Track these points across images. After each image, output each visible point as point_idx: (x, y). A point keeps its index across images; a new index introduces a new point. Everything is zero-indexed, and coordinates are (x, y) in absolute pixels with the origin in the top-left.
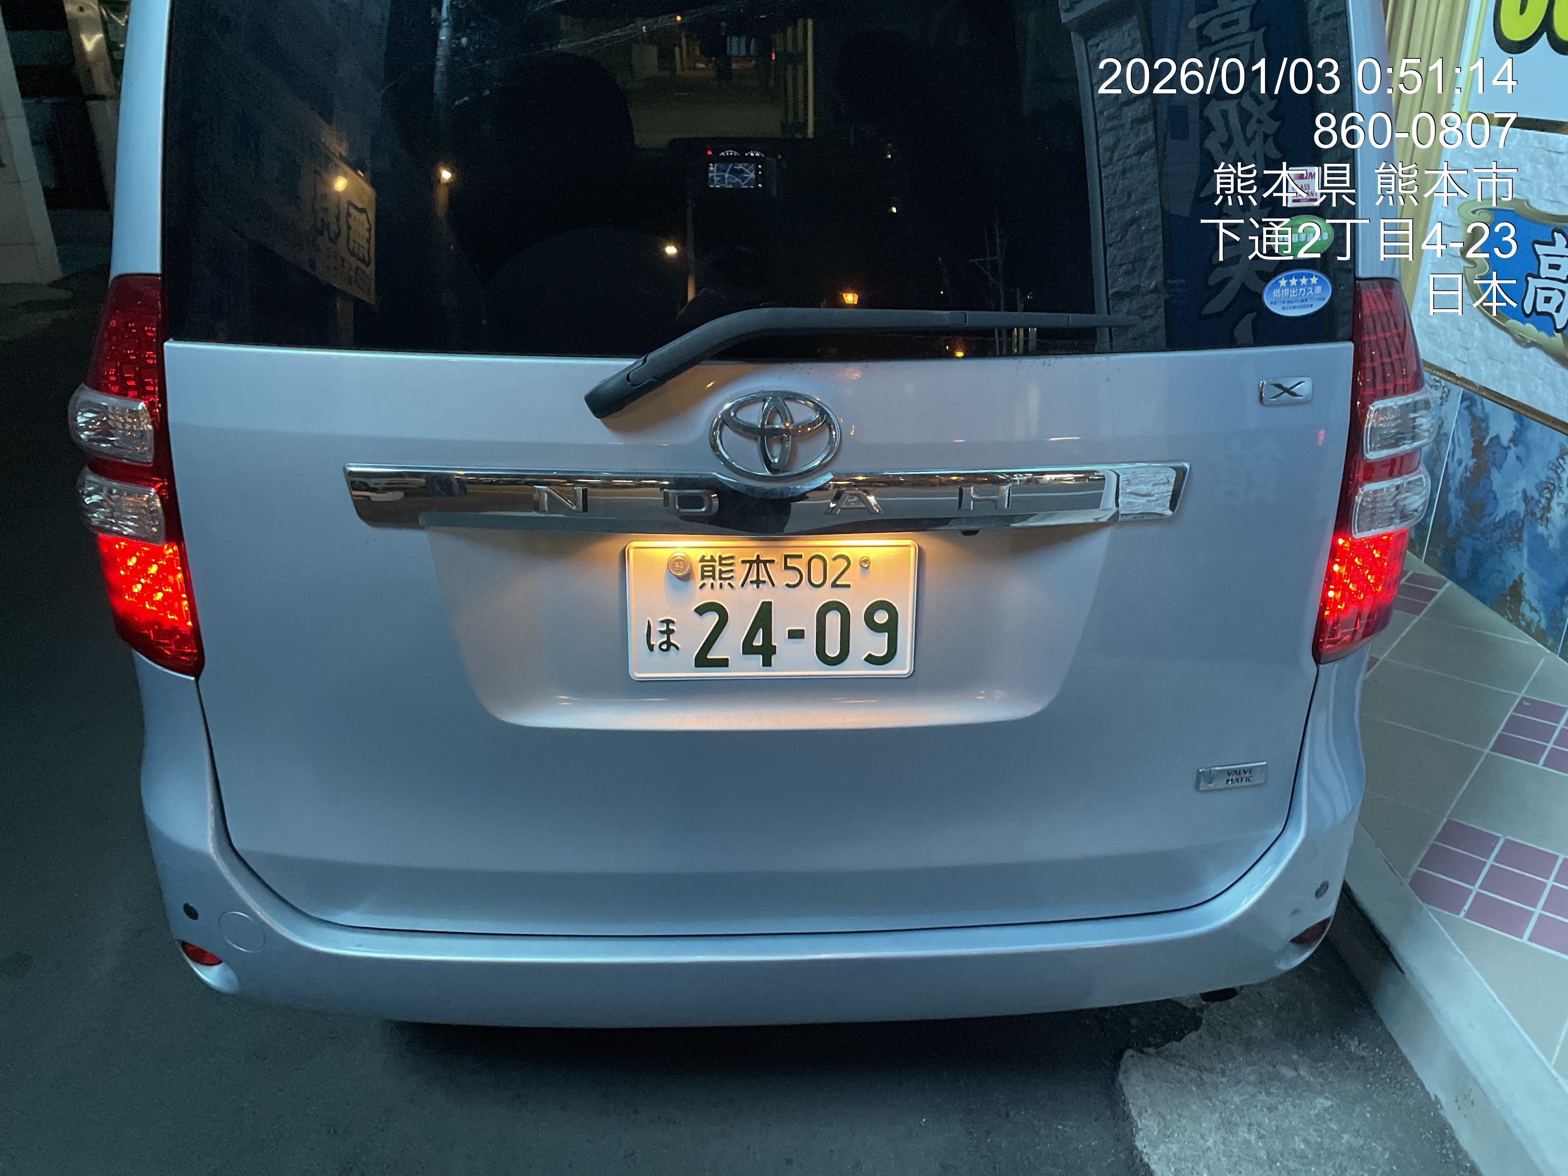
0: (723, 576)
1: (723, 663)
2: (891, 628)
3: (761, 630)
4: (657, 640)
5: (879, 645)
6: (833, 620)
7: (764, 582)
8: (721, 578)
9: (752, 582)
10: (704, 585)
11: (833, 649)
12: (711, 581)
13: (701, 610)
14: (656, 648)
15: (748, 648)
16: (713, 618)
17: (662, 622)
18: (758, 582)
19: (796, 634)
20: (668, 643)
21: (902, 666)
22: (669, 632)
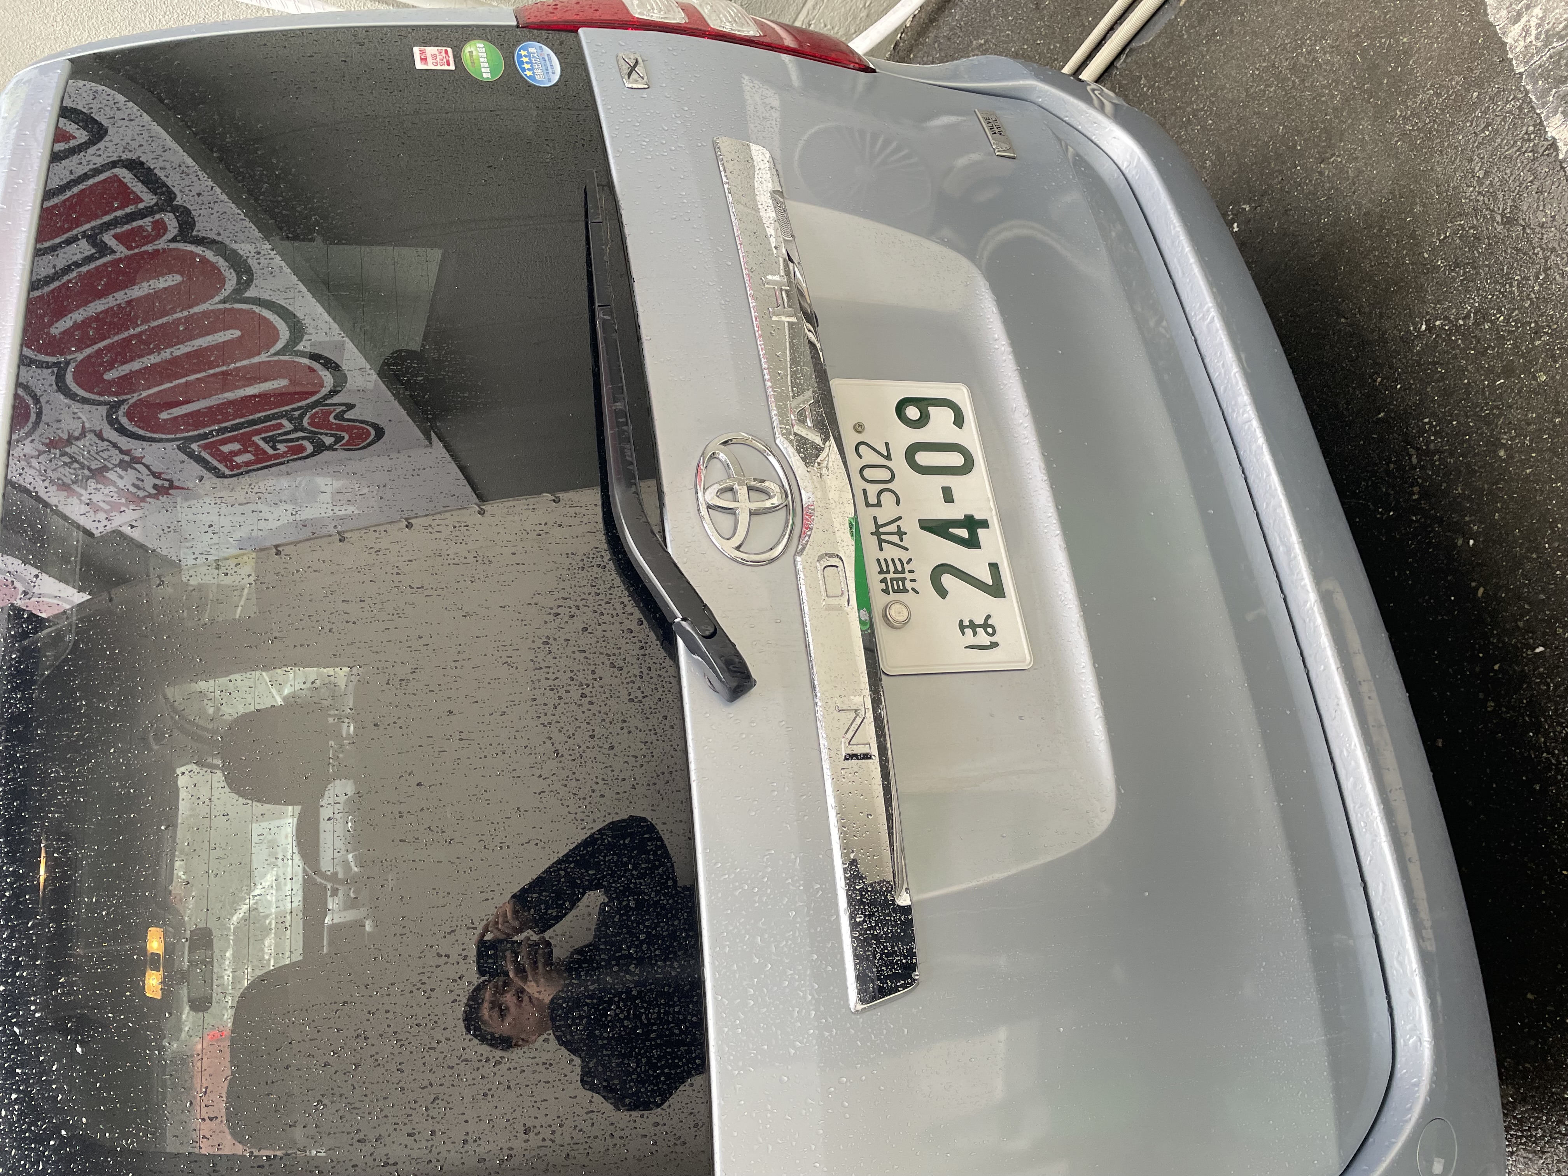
0: (900, 569)
1: (994, 567)
2: (922, 403)
3: (950, 530)
4: (983, 638)
5: (941, 417)
6: (924, 458)
7: (899, 527)
8: (903, 572)
9: (901, 540)
10: (913, 589)
11: (956, 459)
12: (907, 583)
13: (943, 593)
14: (994, 639)
15: (972, 543)
16: (947, 580)
17: (963, 634)
18: (900, 533)
19: (948, 496)
20: (985, 626)
21: (960, 394)
22: (973, 626)
